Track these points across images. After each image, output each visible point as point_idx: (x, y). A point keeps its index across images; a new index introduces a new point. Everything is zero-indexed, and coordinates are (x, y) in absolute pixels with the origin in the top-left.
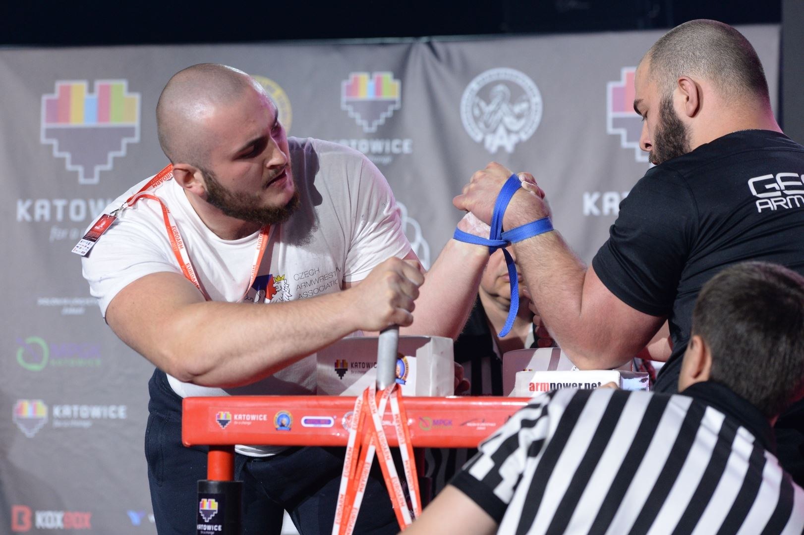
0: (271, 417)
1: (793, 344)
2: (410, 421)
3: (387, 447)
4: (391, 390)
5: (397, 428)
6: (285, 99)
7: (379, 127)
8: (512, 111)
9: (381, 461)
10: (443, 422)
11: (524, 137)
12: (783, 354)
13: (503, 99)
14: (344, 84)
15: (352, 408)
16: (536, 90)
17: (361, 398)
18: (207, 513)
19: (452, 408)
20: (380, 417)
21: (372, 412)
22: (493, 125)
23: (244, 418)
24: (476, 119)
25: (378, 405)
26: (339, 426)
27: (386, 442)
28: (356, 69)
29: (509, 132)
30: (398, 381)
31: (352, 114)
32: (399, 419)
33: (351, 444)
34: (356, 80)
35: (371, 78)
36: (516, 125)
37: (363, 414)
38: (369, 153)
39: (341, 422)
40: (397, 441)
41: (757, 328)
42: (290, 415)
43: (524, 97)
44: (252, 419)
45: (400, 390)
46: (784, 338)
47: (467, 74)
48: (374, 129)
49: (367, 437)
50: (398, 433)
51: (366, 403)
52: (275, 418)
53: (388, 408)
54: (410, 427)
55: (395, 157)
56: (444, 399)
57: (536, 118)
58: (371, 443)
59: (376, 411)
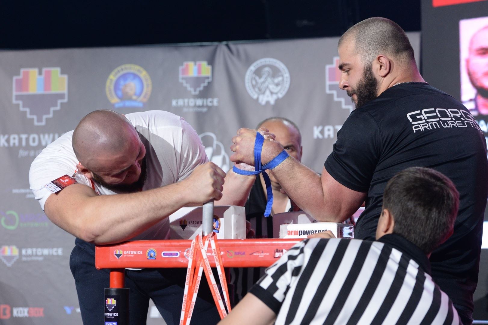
0: (144, 252)
1: (439, 213)
2: (222, 253)
3: (210, 267)
4: (211, 236)
5: (215, 257)
6: (148, 77)
7: (200, 91)
8: (273, 82)
9: (207, 275)
10: (240, 253)
11: (280, 96)
12: (434, 218)
13: (269, 75)
14: (181, 68)
15: (190, 246)
16: (286, 70)
17: (194, 241)
18: (110, 306)
19: (245, 245)
20: (205, 251)
21: (201, 248)
22: (263, 90)
23: (130, 253)
24: (254, 86)
25: (204, 244)
26: (182, 256)
27: (209, 265)
28: (187, 60)
29: (272, 93)
30: (214, 231)
31: (185, 84)
32: (216, 252)
33: (190, 266)
34: (187, 66)
35: (195, 64)
36: (275, 89)
37: (196, 250)
38: (195, 106)
39: (184, 254)
40: (215, 264)
41: (419, 204)
42: (155, 251)
43: (280, 74)
44: (134, 253)
45: (215, 235)
46: (435, 209)
47: (248, 62)
48: (197, 93)
49: (198, 262)
50: (215, 259)
51: (197, 244)
52: (147, 253)
53: (210, 246)
54: (222, 256)
55: (209, 108)
56: (240, 240)
57: (287, 85)
58: (201, 265)
59: (203, 247)
